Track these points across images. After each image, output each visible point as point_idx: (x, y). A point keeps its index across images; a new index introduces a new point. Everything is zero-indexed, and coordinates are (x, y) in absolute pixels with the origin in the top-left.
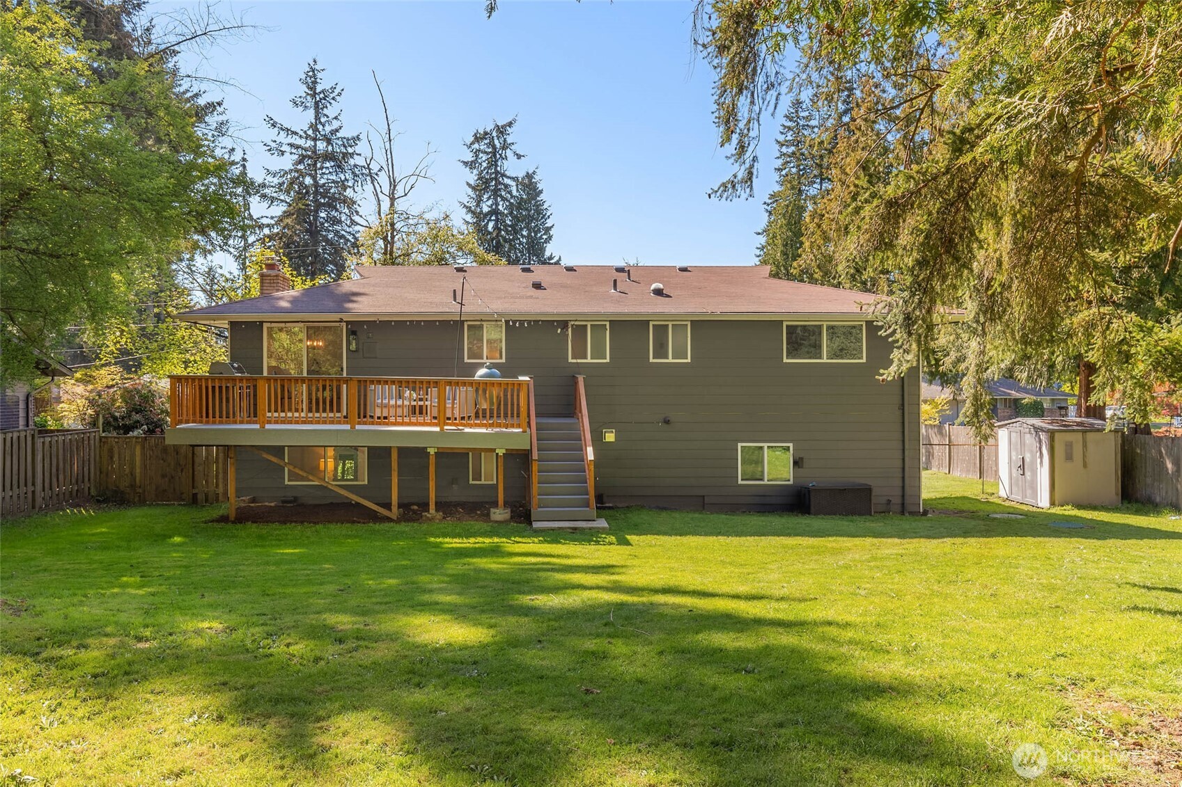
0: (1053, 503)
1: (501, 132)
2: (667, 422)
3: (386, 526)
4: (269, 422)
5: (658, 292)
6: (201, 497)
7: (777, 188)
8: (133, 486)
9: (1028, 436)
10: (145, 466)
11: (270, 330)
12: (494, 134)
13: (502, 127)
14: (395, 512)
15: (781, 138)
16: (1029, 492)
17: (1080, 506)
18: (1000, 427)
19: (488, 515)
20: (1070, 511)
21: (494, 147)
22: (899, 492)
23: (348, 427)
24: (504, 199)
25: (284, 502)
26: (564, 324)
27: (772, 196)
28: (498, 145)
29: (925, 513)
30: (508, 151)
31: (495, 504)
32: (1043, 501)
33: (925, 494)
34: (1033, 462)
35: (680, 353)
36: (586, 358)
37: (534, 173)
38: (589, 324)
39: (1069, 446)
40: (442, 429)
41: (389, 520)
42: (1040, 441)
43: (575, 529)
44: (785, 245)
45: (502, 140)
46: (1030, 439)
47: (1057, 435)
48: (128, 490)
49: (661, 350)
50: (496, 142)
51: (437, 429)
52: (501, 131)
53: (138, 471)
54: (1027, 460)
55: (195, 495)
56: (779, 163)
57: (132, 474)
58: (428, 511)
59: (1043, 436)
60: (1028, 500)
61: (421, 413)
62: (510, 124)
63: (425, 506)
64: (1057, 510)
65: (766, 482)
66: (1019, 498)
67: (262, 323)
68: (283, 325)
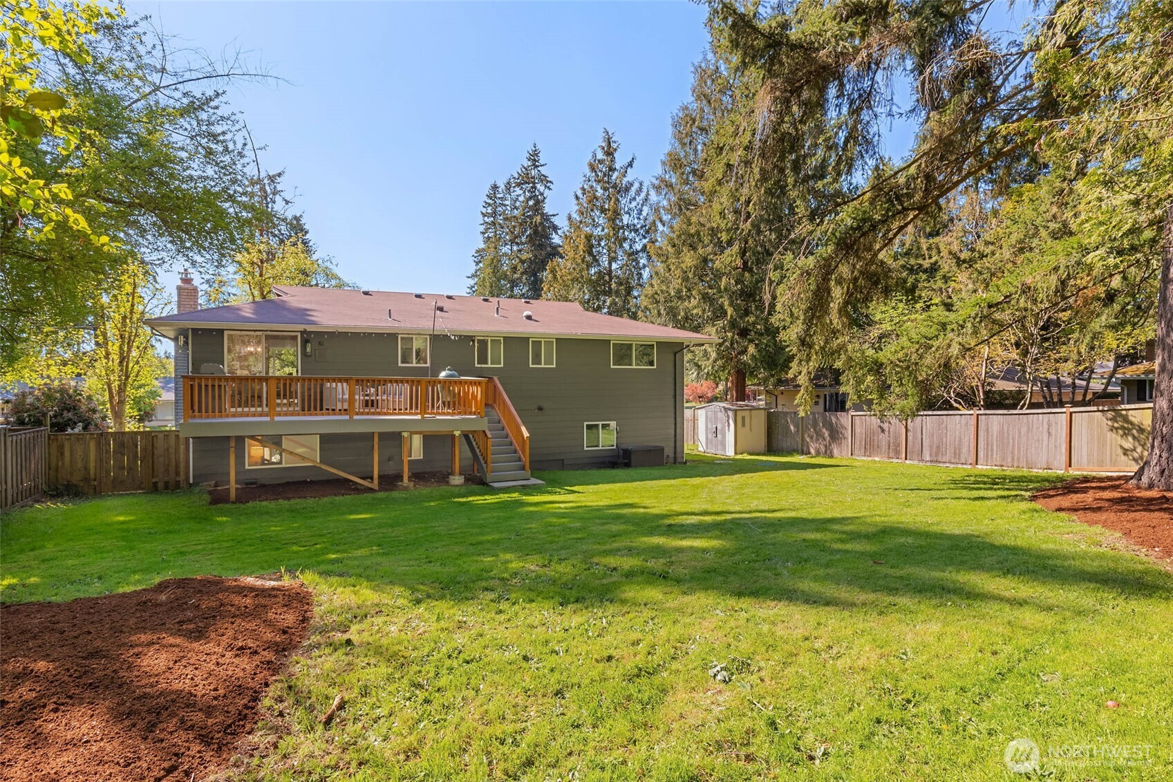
0: (736, 453)
1: (272, 181)
2: (540, 409)
3: (369, 496)
4: (280, 415)
5: (529, 318)
6: (161, 485)
7: (482, 246)
8: (86, 479)
9: (719, 414)
10: (101, 460)
11: (231, 338)
12: (266, 181)
13: (274, 176)
14: (375, 484)
15: (484, 211)
16: (719, 447)
17: (751, 454)
18: (688, 408)
19: (448, 482)
20: (747, 457)
21: (265, 192)
22: (673, 451)
23: (347, 417)
24: (275, 236)
25: (247, 484)
26: (472, 338)
27: (477, 251)
28: (269, 191)
29: (685, 463)
30: (277, 196)
31: (452, 473)
32: (730, 452)
33: (686, 451)
34: (723, 429)
35: (548, 362)
36: (486, 363)
37: (301, 216)
38: (489, 339)
39: (743, 418)
40: (423, 417)
41: (371, 490)
42: (728, 416)
43: (523, 486)
44: (491, 287)
45: (272, 187)
46: (721, 415)
47: (738, 413)
48: (81, 484)
49: (537, 359)
50: (267, 188)
51: (419, 417)
52: (272, 179)
53: (92, 465)
54: (719, 428)
55: (155, 484)
56: (482, 228)
57: (86, 468)
58: (402, 480)
59: (730, 413)
60: (719, 452)
61: (372, 406)
62: (279, 175)
63: (399, 477)
64: (739, 457)
65: (600, 448)
66: (713, 451)
67: (222, 331)
68: (252, 333)
